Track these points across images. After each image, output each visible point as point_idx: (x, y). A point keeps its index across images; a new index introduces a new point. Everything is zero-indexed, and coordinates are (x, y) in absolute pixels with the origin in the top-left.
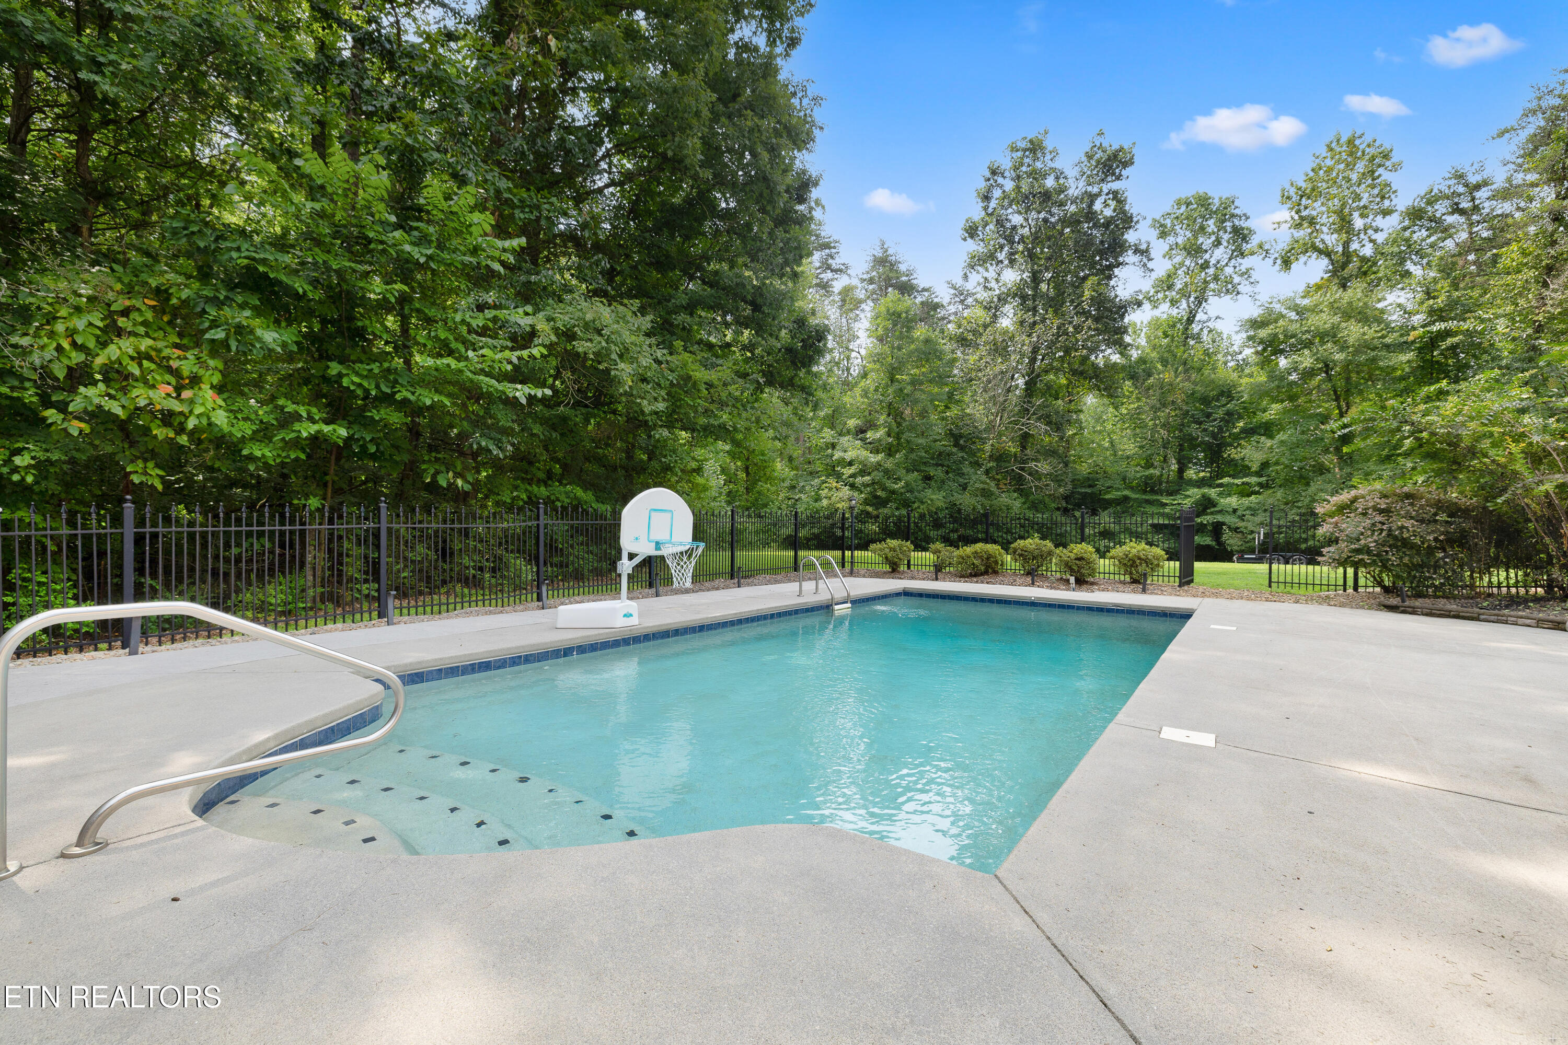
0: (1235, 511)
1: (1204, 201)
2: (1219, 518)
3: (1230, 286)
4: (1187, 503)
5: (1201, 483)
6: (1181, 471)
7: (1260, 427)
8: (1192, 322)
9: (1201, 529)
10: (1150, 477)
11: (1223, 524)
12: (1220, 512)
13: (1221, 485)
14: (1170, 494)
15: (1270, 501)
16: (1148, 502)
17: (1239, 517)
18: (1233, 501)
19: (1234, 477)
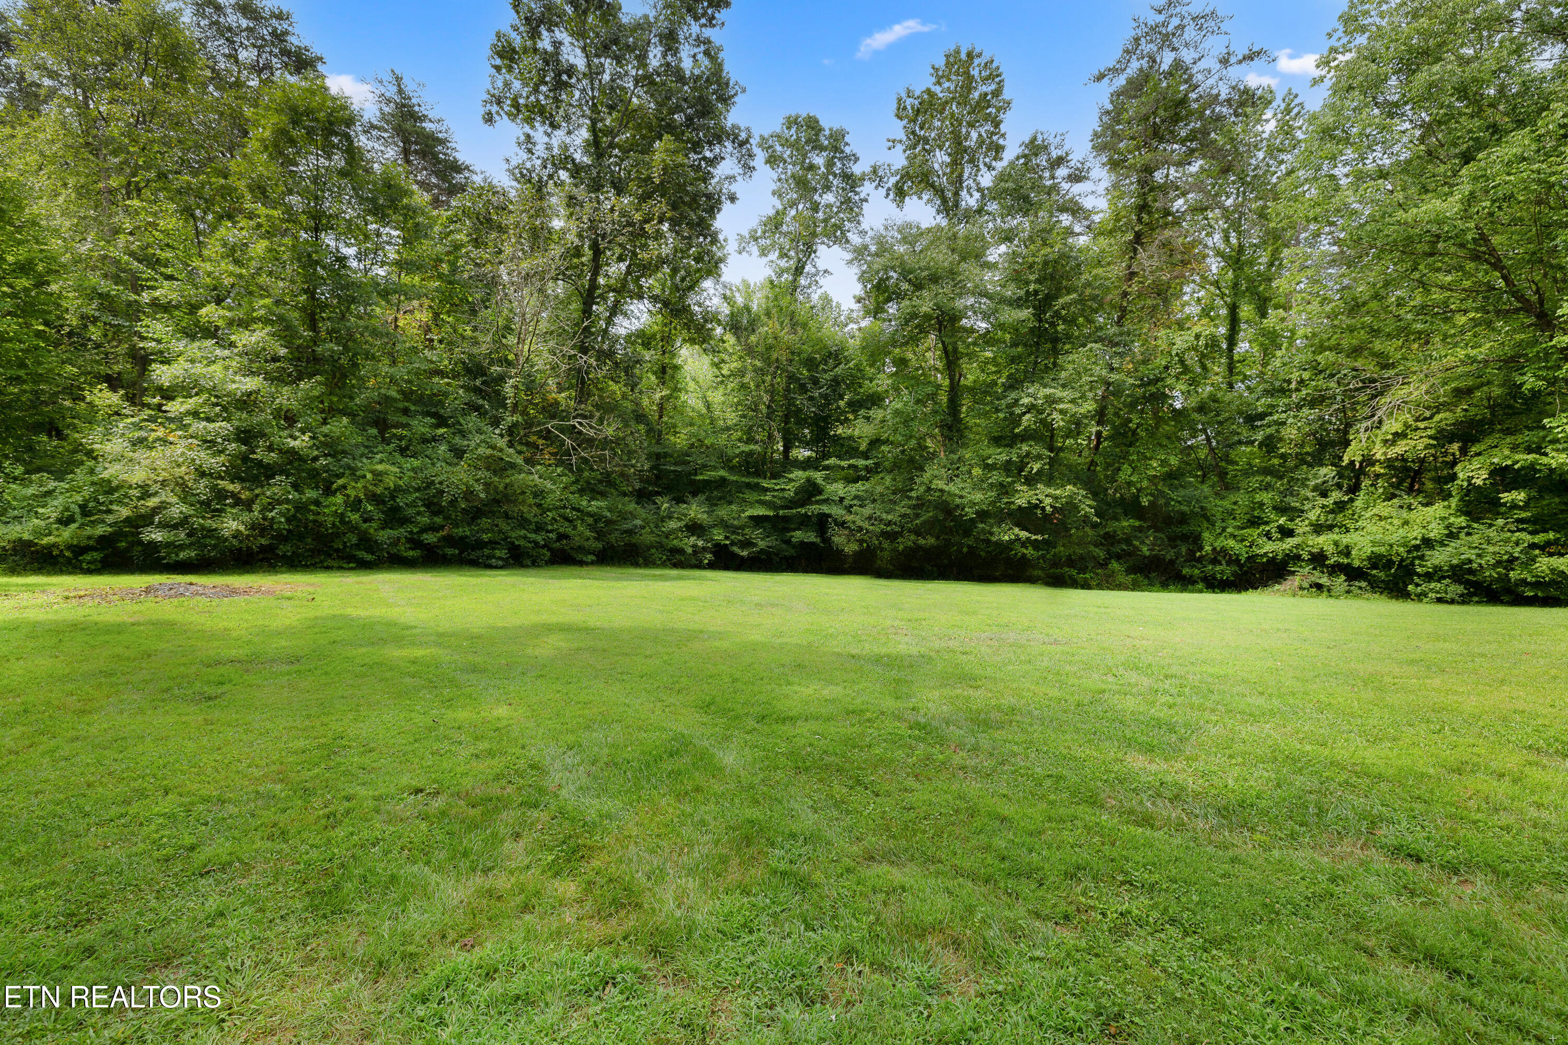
0: (842, 499)
1: (812, 124)
2: (825, 509)
3: (839, 233)
4: (791, 489)
5: (806, 465)
6: (787, 449)
7: (867, 400)
8: (801, 273)
9: (804, 522)
10: (751, 453)
11: (829, 516)
12: (826, 501)
13: (826, 468)
14: (773, 476)
15: (879, 489)
16: (748, 486)
17: (846, 508)
18: (838, 489)
19: (840, 457)
